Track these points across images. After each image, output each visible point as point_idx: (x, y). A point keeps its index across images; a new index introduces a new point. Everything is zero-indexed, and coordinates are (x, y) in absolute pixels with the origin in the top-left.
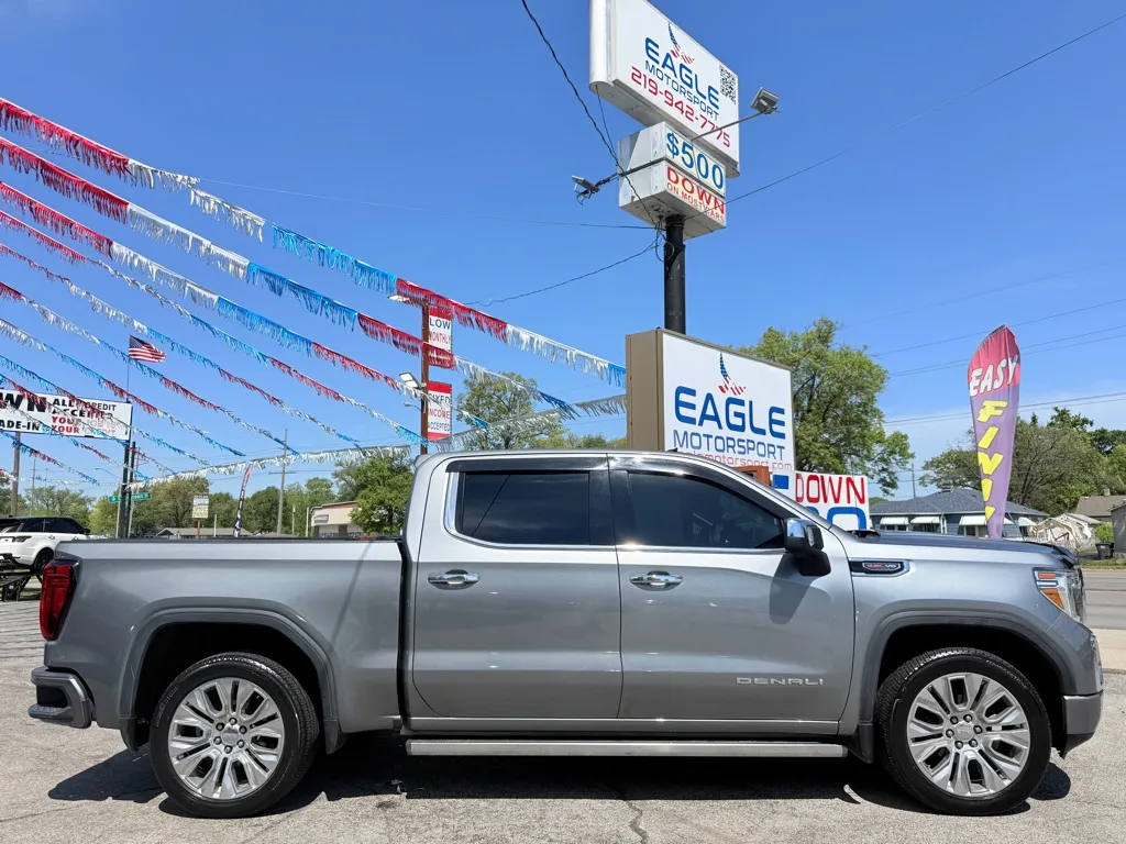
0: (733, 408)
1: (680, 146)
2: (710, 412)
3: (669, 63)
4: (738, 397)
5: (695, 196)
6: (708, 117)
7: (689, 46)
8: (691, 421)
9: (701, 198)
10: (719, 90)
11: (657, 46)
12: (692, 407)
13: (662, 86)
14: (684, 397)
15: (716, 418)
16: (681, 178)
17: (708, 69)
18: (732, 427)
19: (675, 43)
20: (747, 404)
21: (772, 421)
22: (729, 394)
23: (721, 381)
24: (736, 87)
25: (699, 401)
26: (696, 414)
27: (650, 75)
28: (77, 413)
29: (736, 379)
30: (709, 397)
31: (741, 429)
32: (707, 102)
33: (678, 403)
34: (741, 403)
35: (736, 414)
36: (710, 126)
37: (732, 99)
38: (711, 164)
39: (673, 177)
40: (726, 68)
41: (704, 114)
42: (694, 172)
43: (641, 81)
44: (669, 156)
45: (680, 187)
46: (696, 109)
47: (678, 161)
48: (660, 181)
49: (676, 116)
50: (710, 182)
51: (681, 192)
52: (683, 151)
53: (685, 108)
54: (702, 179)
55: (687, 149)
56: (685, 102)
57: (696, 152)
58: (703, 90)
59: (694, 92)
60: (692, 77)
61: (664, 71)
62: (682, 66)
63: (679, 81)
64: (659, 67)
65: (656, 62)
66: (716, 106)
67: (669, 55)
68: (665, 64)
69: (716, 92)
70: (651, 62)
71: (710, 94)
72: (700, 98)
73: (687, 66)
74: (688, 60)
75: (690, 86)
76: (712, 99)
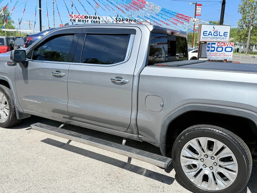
0: (215, 33)
2: (210, 34)
4: (217, 31)
8: (206, 35)
12: (207, 33)
15: (211, 35)
18: (215, 36)
21: (224, 34)
22: (215, 31)
23: (213, 29)
25: (208, 33)
28: (141, 22)
29: (216, 29)
30: (210, 32)
31: (217, 36)
33: (204, 33)
34: (218, 32)
35: (216, 34)
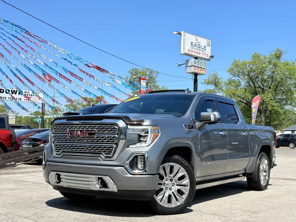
1: (197, 62)
3: (195, 45)
7: (200, 39)
9: (201, 71)
10: (206, 45)
11: (193, 43)
13: (194, 50)
16: (197, 68)
17: (203, 42)
19: (197, 40)
24: (210, 44)
27: (191, 49)
32: (203, 50)
36: (204, 54)
37: (209, 46)
38: (203, 63)
39: (195, 68)
40: (208, 40)
41: (203, 52)
42: (200, 66)
43: (190, 51)
44: (194, 65)
45: (196, 70)
46: (201, 52)
47: (196, 65)
48: (193, 70)
49: (197, 55)
50: (203, 67)
51: (197, 71)
52: (197, 63)
53: (199, 53)
54: (201, 67)
55: (198, 62)
56: (199, 51)
57: (200, 62)
58: (203, 47)
59: (201, 49)
60: (200, 46)
61: (194, 47)
62: (198, 44)
63: (198, 48)
64: (193, 47)
65: (193, 46)
66: (206, 50)
67: (195, 44)
68: (195, 46)
69: (206, 46)
70: (192, 47)
71: (204, 48)
72: (202, 49)
73: (199, 44)
74: (200, 42)
75: (200, 48)
76: (205, 48)
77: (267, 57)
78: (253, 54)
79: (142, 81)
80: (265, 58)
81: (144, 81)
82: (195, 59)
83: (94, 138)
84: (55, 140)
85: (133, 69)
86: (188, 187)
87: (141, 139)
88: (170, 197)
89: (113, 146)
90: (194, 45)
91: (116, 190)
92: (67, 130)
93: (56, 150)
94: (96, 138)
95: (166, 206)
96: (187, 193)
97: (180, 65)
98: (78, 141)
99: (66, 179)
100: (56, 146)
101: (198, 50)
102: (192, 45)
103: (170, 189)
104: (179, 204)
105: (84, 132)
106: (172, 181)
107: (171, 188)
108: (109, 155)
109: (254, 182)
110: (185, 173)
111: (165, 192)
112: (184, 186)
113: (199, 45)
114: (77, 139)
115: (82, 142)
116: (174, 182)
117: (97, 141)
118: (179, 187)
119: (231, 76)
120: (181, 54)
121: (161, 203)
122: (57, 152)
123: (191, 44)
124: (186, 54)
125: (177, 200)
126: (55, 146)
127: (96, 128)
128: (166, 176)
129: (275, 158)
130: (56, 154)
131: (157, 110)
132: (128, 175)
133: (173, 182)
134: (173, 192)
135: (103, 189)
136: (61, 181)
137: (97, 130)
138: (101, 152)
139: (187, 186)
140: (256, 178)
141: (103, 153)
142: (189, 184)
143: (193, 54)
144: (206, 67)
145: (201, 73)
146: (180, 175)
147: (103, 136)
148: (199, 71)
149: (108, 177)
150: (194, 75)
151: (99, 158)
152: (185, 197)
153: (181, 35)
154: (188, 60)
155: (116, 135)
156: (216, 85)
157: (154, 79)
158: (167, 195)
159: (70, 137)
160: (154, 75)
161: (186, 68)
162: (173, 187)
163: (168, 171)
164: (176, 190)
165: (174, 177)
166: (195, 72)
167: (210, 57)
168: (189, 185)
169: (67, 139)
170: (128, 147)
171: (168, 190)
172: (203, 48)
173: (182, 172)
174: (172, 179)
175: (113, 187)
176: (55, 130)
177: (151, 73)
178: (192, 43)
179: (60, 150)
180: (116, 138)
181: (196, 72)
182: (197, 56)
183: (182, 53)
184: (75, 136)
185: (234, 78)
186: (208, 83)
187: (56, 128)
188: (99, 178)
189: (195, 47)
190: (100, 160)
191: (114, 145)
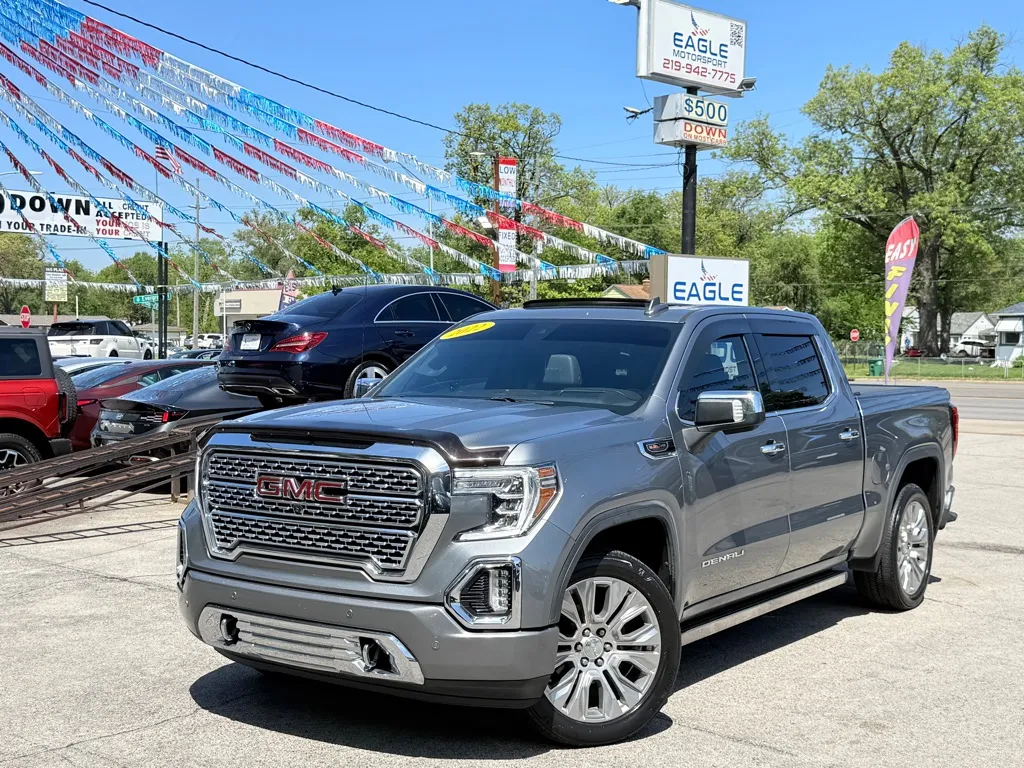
0: (708, 288)
1: (694, 105)
2: (694, 292)
3: (690, 43)
4: (712, 281)
5: (705, 134)
6: (718, 68)
7: (705, 20)
8: (683, 299)
9: (708, 134)
10: (728, 43)
11: (681, 35)
12: (684, 291)
13: (684, 62)
14: (679, 287)
15: (697, 295)
16: (694, 126)
17: (718, 29)
18: (706, 298)
19: (695, 24)
20: (717, 285)
21: (733, 292)
22: (707, 281)
23: (702, 274)
24: (743, 34)
25: (687, 288)
26: (686, 295)
27: (675, 59)
29: (710, 272)
30: (694, 284)
31: (713, 299)
32: (718, 58)
33: (676, 290)
34: (714, 284)
35: (710, 291)
36: (719, 74)
37: (739, 44)
38: (717, 106)
39: (688, 128)
40: (735, 23)
41: (715, 68)
42: (704, 118)
43: (670, 66)
44: (686, 115)
45: (693, 133)
46: (709, 66)
47: (693, 115)
48: (679, 132)
49: (694, 78)
50: (716, 120)
51: (693, 136)
52: (697, 107)
53: (701, 70)
54: (710, 121)
55: (699, 104)
56: (701, 65)
57: (706, 103)
58: (715, 50)
59: (708, 55)
60: (707, 44)
61: (686, 51)
62: (700, 40)
63: (697, 53)
64: (683, 49)
65: (681, 46)
66: (726, 57)
67: (690, 37)
68: (687, 45)
69: (726, 46)
70: (677, 49)
71: (721, 50)
72: (713, 57)
73: (704, 37)
74: (704, 33)
75: (705, 52)
76: (723, 53)
77: (946, 56)
78: (897, 48)
79: (502, 167)
80: (939, 61)
81: (509, 166)
82: (688, 92)
83: (344, 507)
84: (214, 501)
85: (470, 109)
86: (655, 653)
87: (499, 511)
88: (595, 687)
89: (406, 536)
90: (684, 44)
91: (418, 678)
92: (254, 472)
93: (219, 533)
94: (350, 505)
95: (584, 719)
96: (653, 673)
97: (635, 115)
98: (291, 511)
99: (254, 634)
100: (219, 521)
101: (699, 58)
102: (677, 42)
103: (596, 662)
104: (625, 709)
105: (310, 483)
106: (601, 637)
107: (600, 658)
108: (394, 566)
109: (877, 585)
110: (646, 607)
111: (580, 672)
112: (644, 649)
113: (701, 43)
114: (289, 505)
115: (302, 516)
116: (608, 637)
117: (353, 517)
118: (625, 656)
119: (817, 129)
120: (640, 77)
121: (566, 711)
122: (222, 540)
123: (675, 39)
124: (656, 77)
125: (618, 695)
126: (214, 520)
127: (350, 474)
128: (583, 621)
129: (952, 496)
130: (220, 548)
131: (553, 356)
132: (459, 632)
133: (604, 640)
134: (606, 673)
135: (376, 674)
136: (241, 640)
137: (352, 480)
138: (368, 552)
139: (653, 649)
140: (887, 574)
141: (372, 557)
142: (658, 642)
143: (682, 74)
144: (725, 122)
145: (708, 142)
146: (628, 615)
147: (374, 501)
148: (702, 135)
149: (392, 638)
150: (684, 150)
151: (362, 572)
152: (644, 684)
153: (639, 8)
154: (665, 98)
155: (417, 501)
156: (764, 162)
157: (544, 144)
158: (586, 681)
159: (264, 497)
160: (544, 129)
161: (656, 126)
162: (605, 656)
163: (589, 604)
164: (617, 664)
165: (608, 623)
166: (688, 139)
167: (741, 86)
168: (660, 647)
169: (255, 501)
170: (456, 538)
171: (591, 665)
172: (717, 52)
173: (638, 606)
174: (603, 629)
175: (408, 670)
176: (212, 468)
177: (534, 121)
178: (677, 37)
179: (231, 535)
180: (416, 510)
181: (693, 139)
182: (692, 82)
183: (643, 72)
184: (280, 495)
185: (826, 136)
186: (736, 155)
187: (216, 462)
188: (363, 641)
189: (689, 49)
190: (364, 580)
191: (409, 533)
